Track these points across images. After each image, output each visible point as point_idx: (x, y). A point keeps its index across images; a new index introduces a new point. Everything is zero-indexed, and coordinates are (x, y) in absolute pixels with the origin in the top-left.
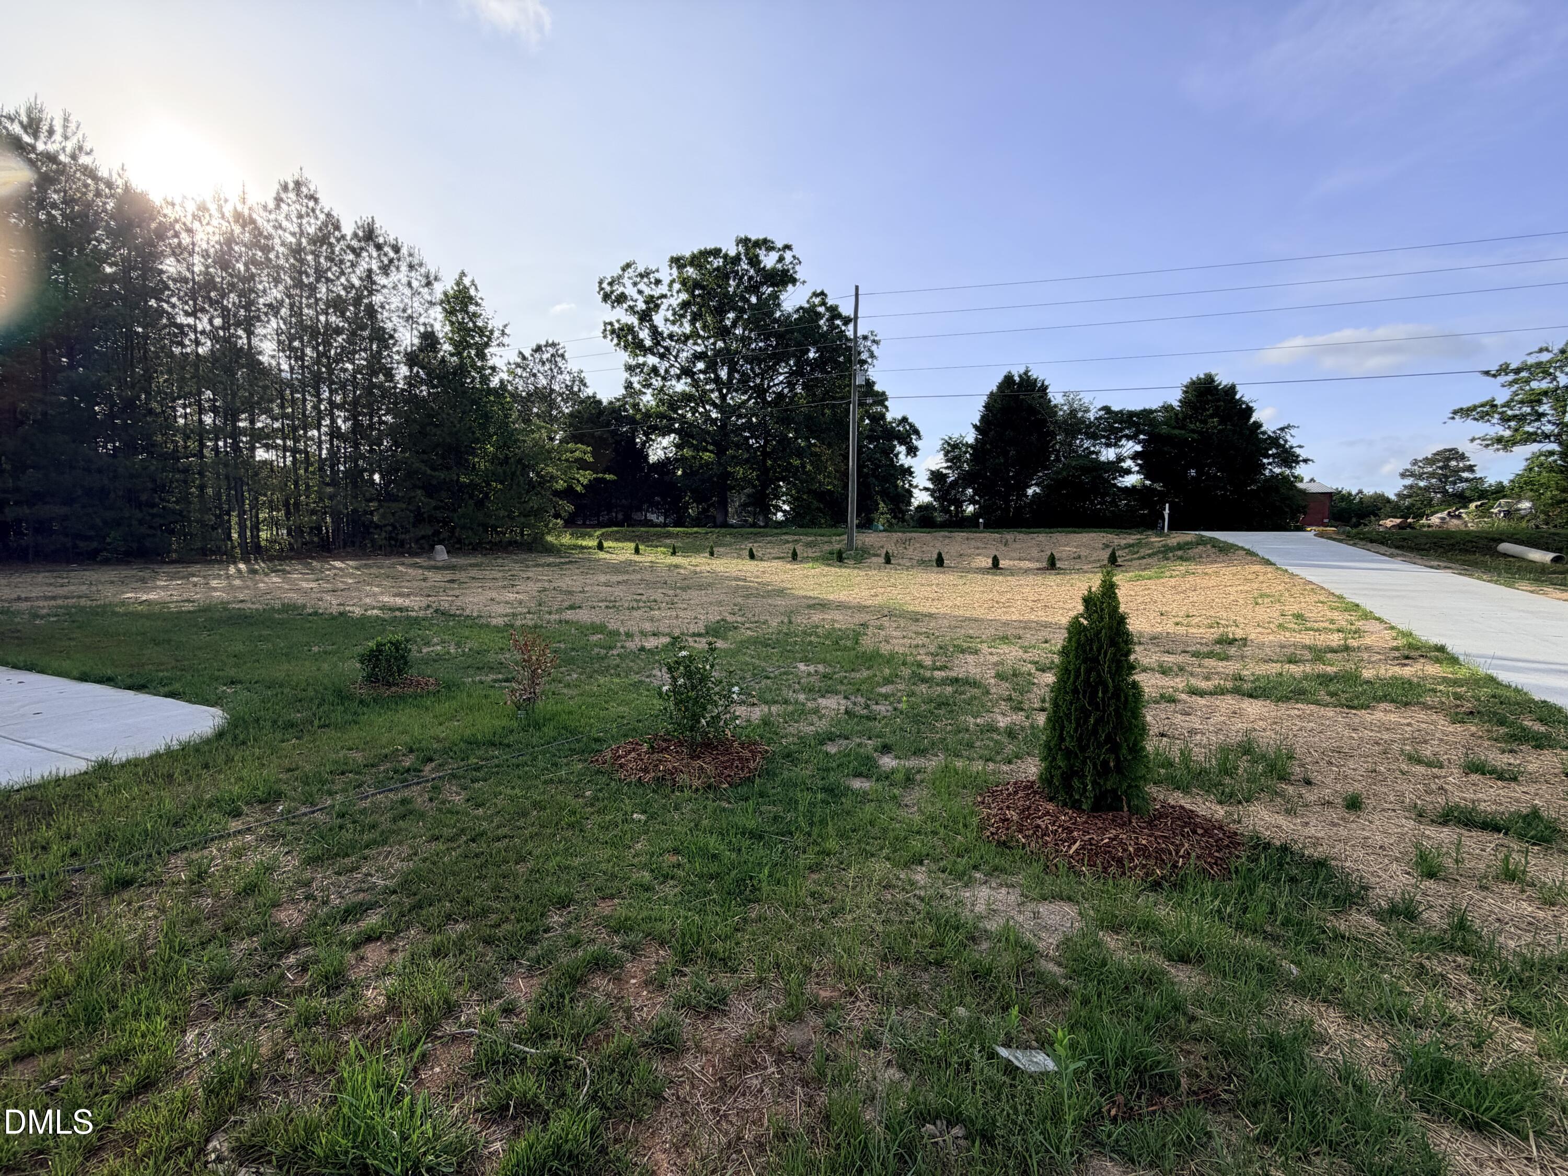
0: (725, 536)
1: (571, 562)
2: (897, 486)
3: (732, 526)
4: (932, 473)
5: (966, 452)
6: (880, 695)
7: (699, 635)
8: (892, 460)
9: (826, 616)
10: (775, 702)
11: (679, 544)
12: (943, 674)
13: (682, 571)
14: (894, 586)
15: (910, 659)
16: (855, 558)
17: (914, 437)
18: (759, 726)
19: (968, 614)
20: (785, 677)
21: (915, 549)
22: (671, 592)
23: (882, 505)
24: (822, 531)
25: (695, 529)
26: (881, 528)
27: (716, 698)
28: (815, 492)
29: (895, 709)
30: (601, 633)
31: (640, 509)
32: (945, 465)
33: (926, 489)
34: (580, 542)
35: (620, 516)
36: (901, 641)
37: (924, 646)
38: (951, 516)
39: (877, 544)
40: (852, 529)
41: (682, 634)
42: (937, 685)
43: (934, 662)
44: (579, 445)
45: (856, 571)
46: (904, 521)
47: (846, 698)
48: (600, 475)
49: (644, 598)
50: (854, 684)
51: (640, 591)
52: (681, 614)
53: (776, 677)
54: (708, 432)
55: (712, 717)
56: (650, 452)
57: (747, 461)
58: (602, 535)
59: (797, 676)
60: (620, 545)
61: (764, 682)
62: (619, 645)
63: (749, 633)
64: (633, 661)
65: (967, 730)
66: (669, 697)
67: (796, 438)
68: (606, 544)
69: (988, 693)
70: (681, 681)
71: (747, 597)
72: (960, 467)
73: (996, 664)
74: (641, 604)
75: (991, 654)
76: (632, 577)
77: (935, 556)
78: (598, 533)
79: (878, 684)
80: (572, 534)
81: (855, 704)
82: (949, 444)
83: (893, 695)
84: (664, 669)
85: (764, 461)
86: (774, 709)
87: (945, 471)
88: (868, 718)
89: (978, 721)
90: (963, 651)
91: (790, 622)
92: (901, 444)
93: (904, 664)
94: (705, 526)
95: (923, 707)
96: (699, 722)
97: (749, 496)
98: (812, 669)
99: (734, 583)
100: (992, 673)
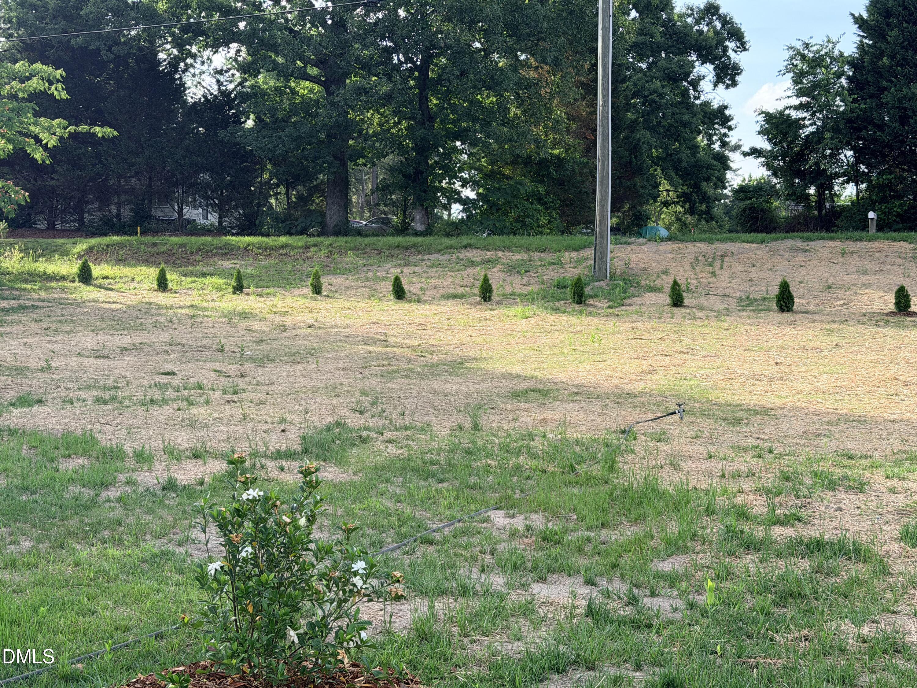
0: (343, 252)
1: (23, 308)
2: (695, 147)
3: (359, 233)
4: (769, 117)
5: (839, 75)
6: (659, 576)
7: (290, 455)
8: (685, 93)
9: (549, 415)
10: (443, 593)
11: (250, 270)
12: (790, 532)
13: (256, 325)
14: (690, 351)
15: (721, 502)
16: (609, 296)
17: (731, 45)
18: (408, 644)
19: (844, 409)
20: (464, 540)
21: (733, 277)
22: (232, 369)
23: (665, 185)
24: (542, 240)
25: (283, 239)
26: (664, 233)
27: (320, 586)
28: (528, 161)
29: (691, 606)
30: (85, 453)
31: (167, 198)
32: (796, 101)
33: (755, 152)
34: (42, 266)
35: (127, 213)
36: (706, 465)
37: (751, 474)
38: (808, 206)
39: (656, 267)
40: (603, 236)
41: (255, 454)
42: (779, 555)
43: (772, 508)
44: (38, 66)
45: (612, 322)
46: (709, 216)
47: (590, 582)
48: (84, 128)
49: (176, 381)
50: (607, 554)
51: (167, 367)
52: (253, 411)
53: (445, 540)
54: (307, 40)
55: (311, 626)
56: (188, 80)
57: (388, 98)
58: (90, 251)
59: (489, 537)
60: (128, 271)
61: (423, 550)
62: (122, 477)
63: (393, 450)
64: (150, 511)
65: (842, 650)
66: (222, 584)
67: (487, 52)
68: (97, 270)
69: (885, 572)
70: (247, 551)
71: (390, 376)
72: (827, 106)
73: (902, 513)
74: (170, 394)
75: (893, 491)
76: (152, 338)
77: (775, 290)
78: (82, 246)
79: (657, 555)
80: (25, 251)
81: (607, 595)
82: (803, 58)
83: (686, 576)
84: (213, 529)
85: (424, 100)
86: (440, 605)
87: (794, 114)
88: (635, 625)
89: (865, 630)
90: (833, 486)
91: (476, 427)
92: (704, 60)
93: (710, 511)
94: (302, 232)
95: (750, 602)
96: (284, 636)
97: (392, 170)
98: (519, 523)
99: (362, 349)
100: (895, 530)
